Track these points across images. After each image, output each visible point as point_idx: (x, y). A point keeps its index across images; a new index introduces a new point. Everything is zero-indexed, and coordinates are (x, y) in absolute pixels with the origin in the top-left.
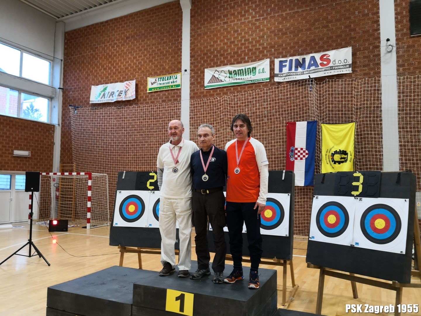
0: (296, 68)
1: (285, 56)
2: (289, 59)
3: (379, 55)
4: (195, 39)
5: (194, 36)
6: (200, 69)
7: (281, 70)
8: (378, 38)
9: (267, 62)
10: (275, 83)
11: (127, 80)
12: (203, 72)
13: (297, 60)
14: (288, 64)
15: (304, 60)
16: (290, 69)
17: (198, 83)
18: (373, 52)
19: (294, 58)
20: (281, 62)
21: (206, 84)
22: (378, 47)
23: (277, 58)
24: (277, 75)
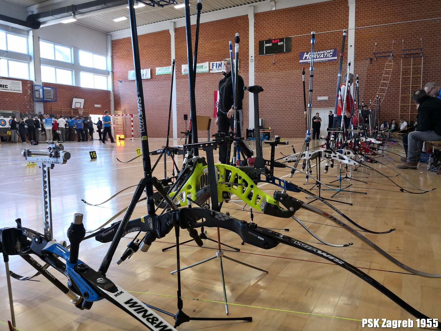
0: (219, 67)
1: (215, 61)
2: (216, 62)
3: (248, 63)
4: (177, 50)
5: (177, 48)
6: (179, 65)
7: (213, 68)
8: (249, 56)
9: (208, 63)
10: (210, 73)
11: (146, 69)
12: (181, 66)
13: (219, 64)
14: (215, 65)
15: (221, 63)
16: (216, 67)
17: (179, 71)
18: (246, 61)
19: (218, 62)
20: (213, 64)
21: (183, 72)
22: (248, 59)
23: (211, 62)
24: (211, 70)
